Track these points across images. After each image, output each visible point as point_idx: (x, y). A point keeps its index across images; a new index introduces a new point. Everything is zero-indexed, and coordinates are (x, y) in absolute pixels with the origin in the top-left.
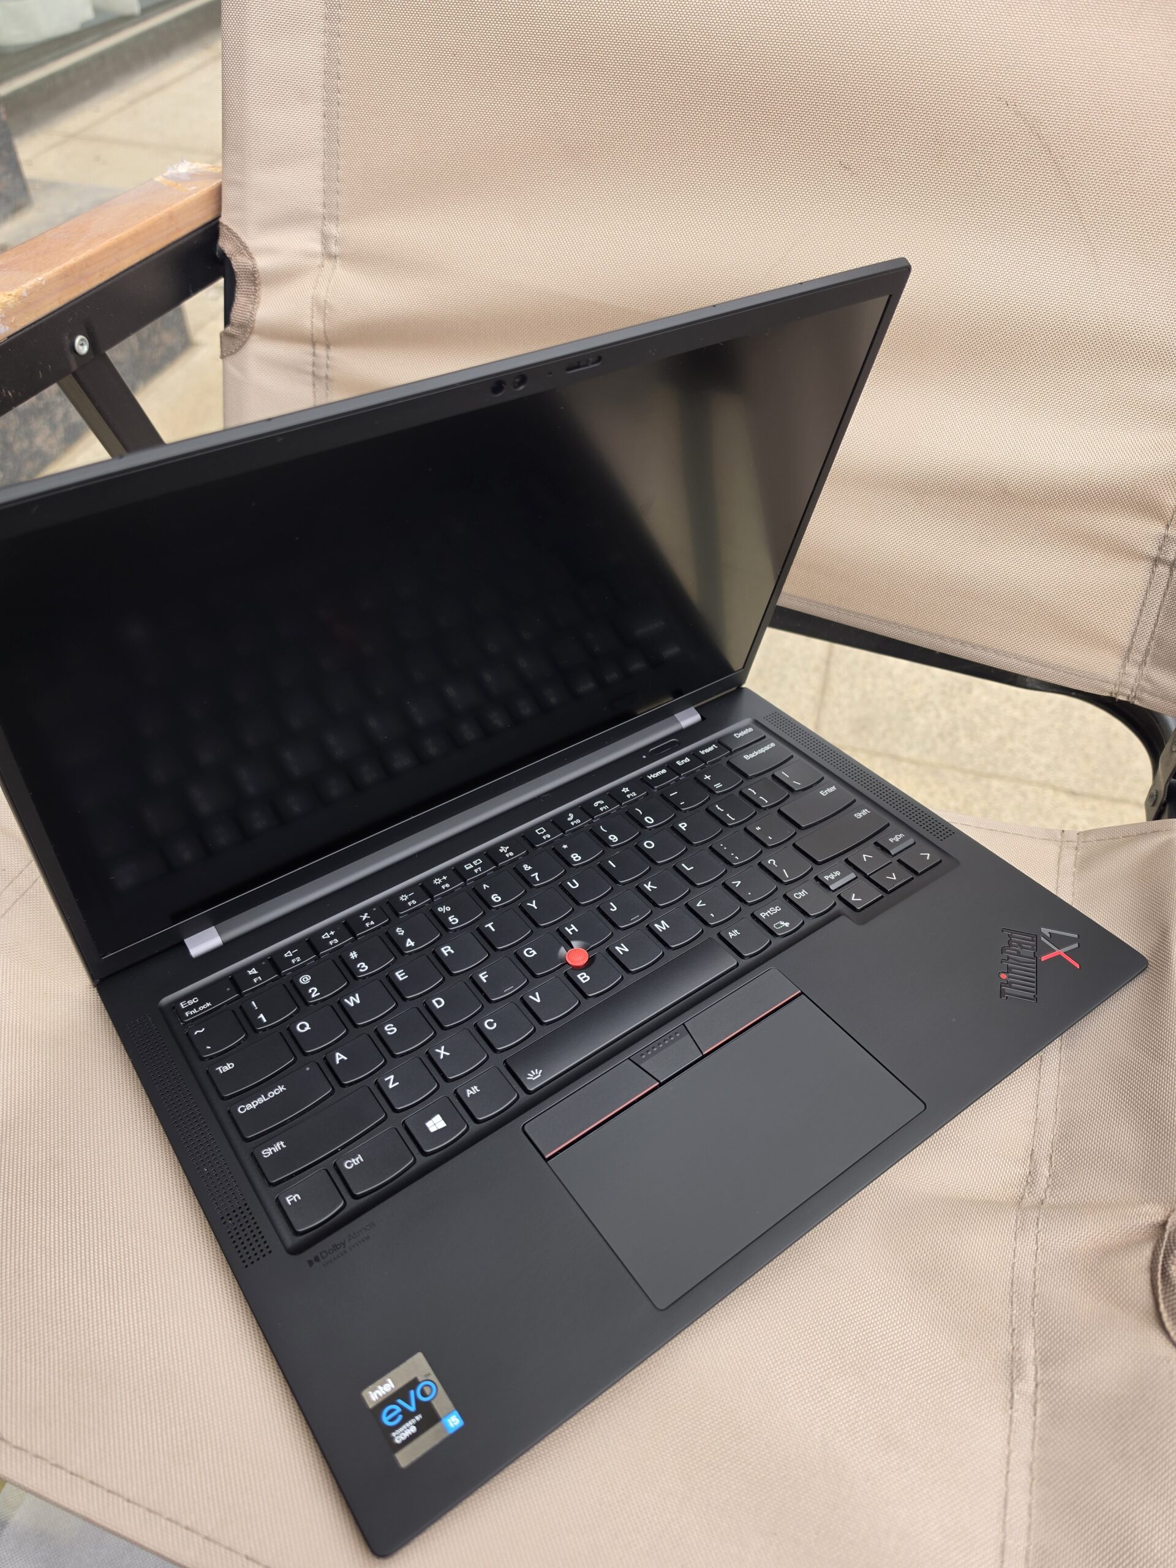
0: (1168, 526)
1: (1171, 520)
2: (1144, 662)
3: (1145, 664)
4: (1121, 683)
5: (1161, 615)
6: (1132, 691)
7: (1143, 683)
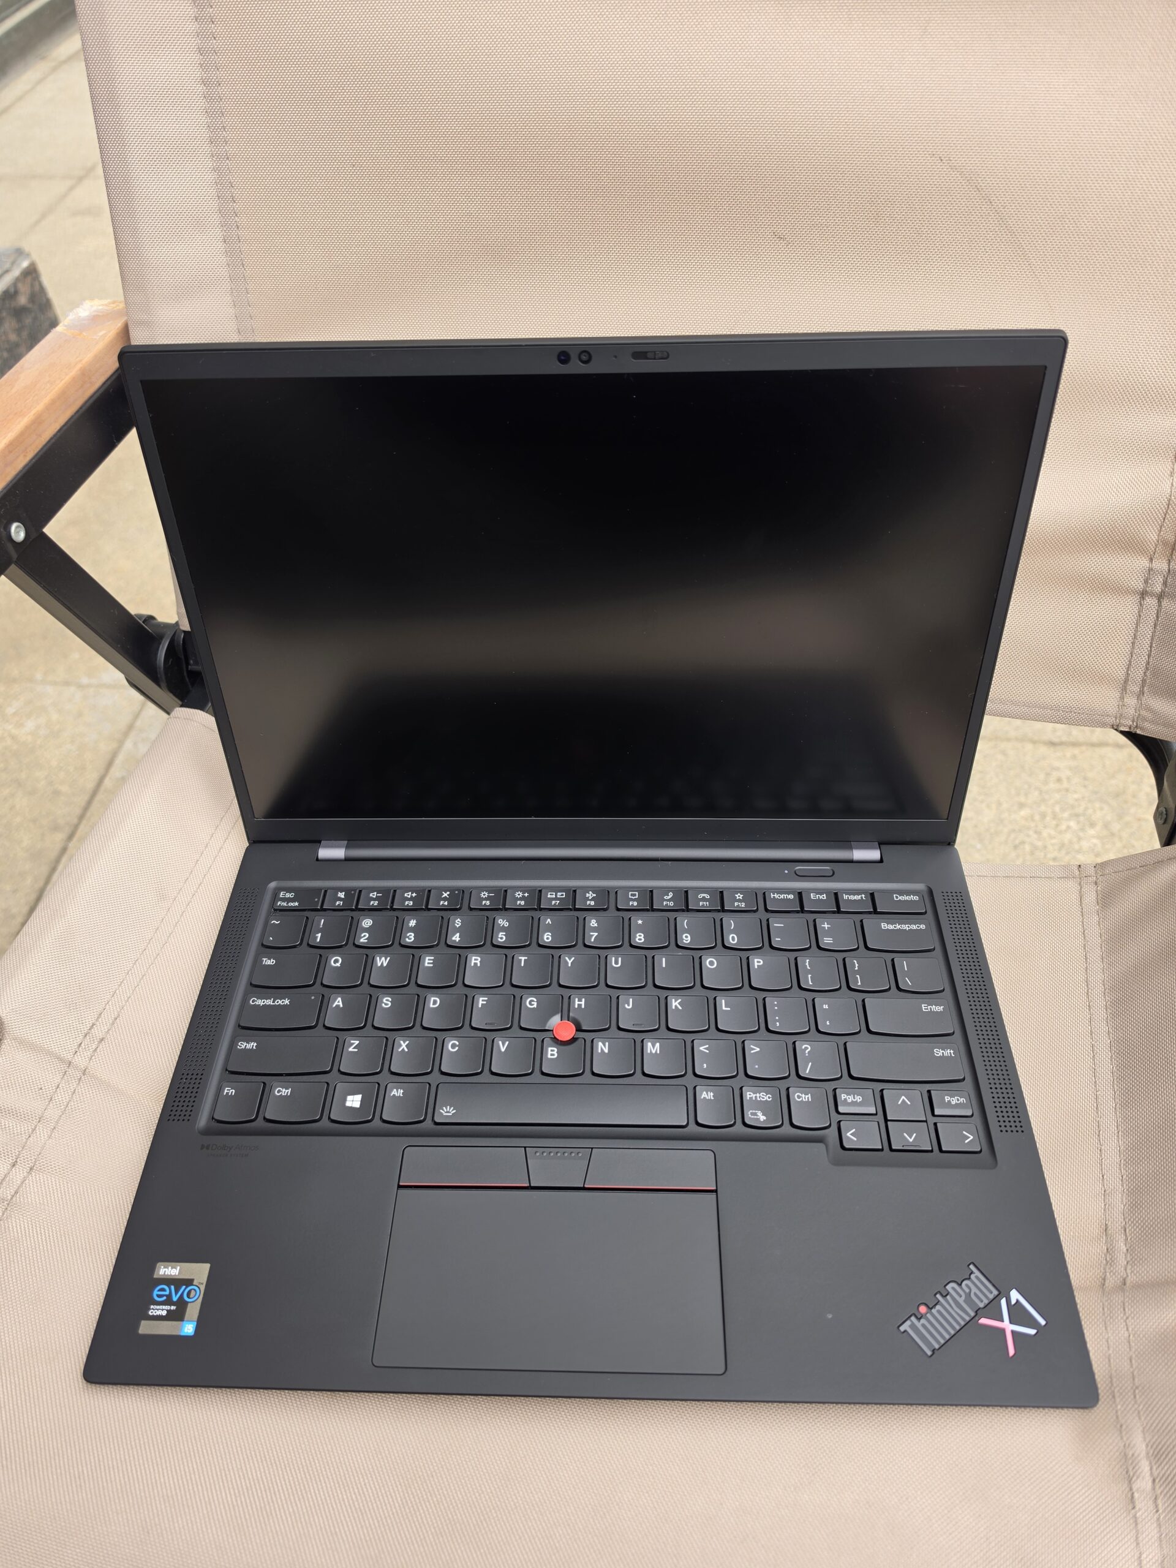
0: (1151, 560)
1: (1154, 553)
2: (1142, 692)
3: (1143, 694)
4: (1121, 715)
5: (1154, 645)
6: (1133, 722)
7: (1143, 713)
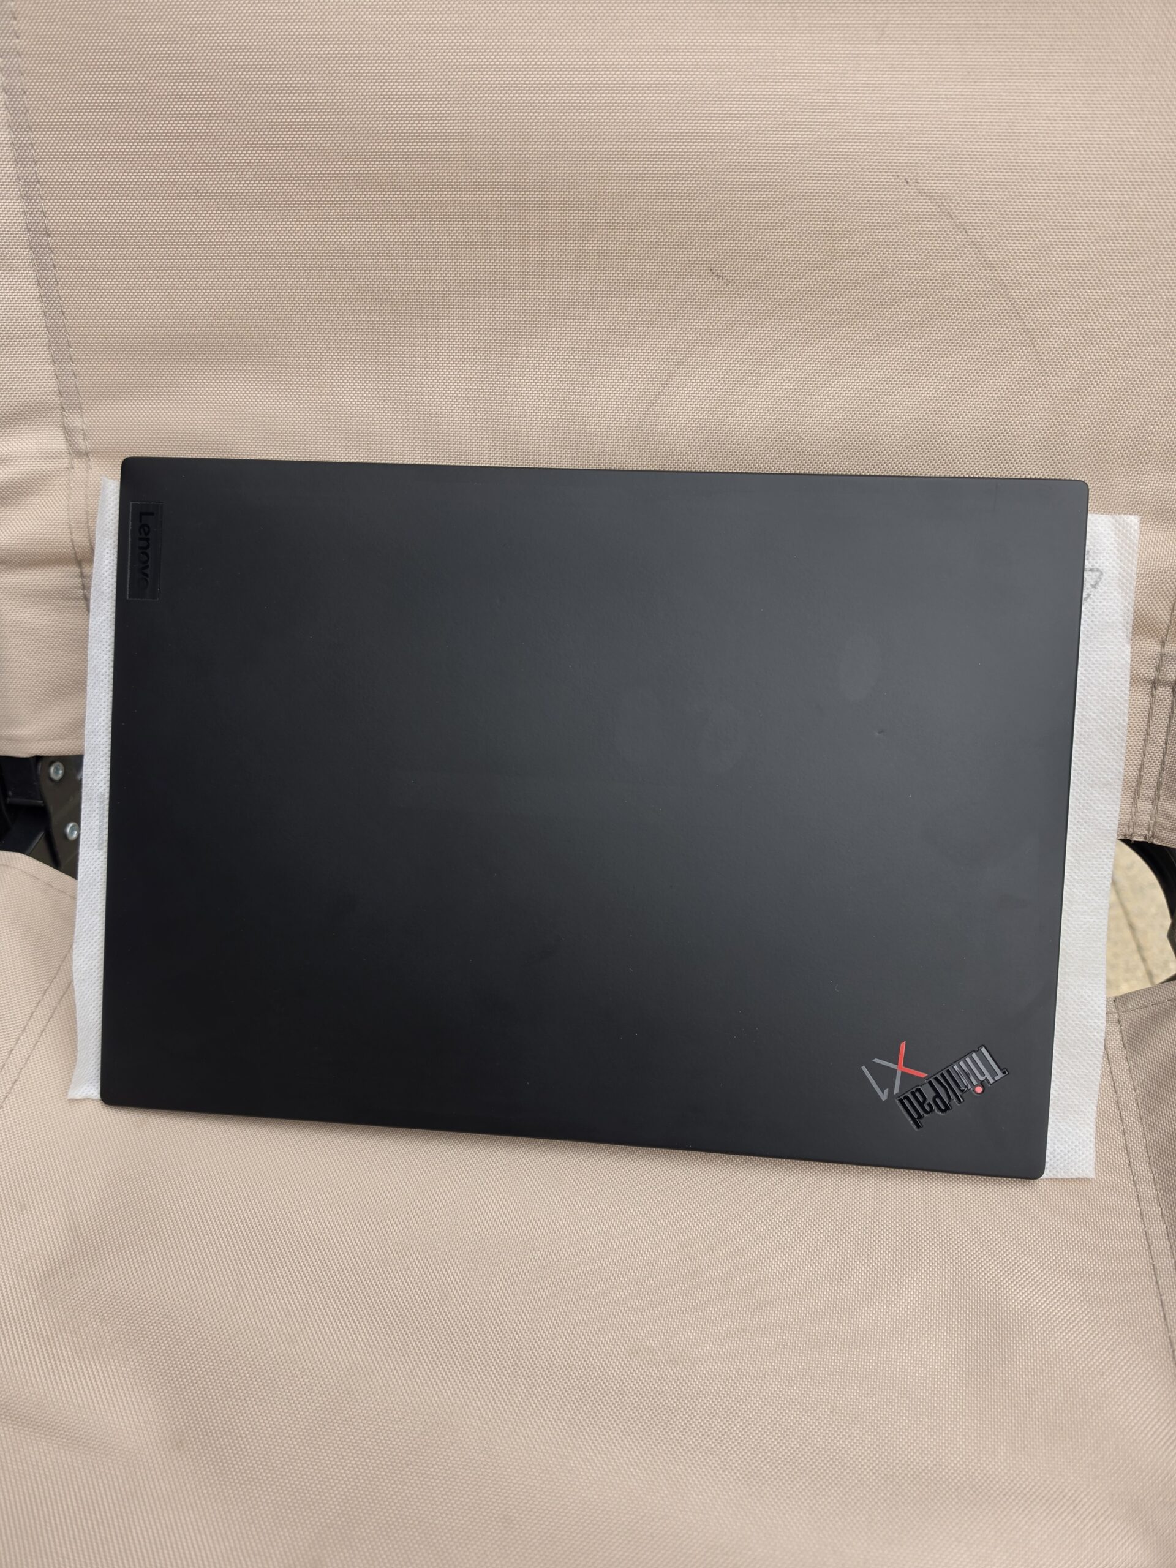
0: (1163, 643)
1: (1166, 636)
2: (1157, 797)
3: (1159, 798)
4: (1135, 823)
5: (1169, 742)
6: (1149, 830)
7: (1160, 820)
